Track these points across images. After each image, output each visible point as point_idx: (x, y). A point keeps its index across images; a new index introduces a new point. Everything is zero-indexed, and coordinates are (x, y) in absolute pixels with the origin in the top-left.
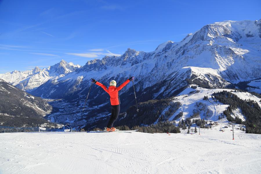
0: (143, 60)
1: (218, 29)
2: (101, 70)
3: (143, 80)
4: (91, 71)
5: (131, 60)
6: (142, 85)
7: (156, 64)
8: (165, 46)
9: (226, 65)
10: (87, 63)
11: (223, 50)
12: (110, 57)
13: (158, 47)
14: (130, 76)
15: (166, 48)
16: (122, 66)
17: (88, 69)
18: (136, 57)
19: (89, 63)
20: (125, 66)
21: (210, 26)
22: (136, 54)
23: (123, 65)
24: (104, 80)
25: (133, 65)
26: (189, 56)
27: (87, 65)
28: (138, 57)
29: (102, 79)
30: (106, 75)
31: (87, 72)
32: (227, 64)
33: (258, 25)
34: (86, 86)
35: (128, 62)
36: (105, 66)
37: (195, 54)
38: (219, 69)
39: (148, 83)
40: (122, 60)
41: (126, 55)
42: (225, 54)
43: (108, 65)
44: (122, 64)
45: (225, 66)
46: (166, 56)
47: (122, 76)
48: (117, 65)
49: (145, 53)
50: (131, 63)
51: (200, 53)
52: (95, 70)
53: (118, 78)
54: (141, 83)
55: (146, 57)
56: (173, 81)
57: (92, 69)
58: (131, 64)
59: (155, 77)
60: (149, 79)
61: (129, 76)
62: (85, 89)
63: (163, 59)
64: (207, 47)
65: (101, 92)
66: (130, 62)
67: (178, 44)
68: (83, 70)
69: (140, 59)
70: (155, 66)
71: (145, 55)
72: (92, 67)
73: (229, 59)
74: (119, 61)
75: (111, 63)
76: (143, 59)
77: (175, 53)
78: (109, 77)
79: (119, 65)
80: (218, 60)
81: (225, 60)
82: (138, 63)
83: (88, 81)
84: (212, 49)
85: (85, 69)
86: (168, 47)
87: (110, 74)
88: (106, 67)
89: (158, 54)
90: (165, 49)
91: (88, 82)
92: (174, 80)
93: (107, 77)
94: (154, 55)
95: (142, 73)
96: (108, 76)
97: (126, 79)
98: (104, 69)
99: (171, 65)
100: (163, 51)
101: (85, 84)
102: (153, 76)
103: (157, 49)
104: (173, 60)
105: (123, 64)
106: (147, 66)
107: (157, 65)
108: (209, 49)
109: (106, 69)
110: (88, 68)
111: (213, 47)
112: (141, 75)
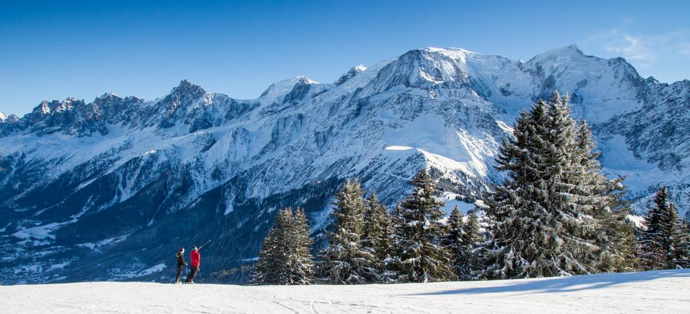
0: (224, 119)
1: (440, 63)
2: (89, 133)
3: (245, 174)
4: (51, 133)
5: (189, 116)
6: (244, 190)
7: (273, 135)
8: (290, 90)
9: (482, 154)
10: (40, 106)
11: (472, 116)
12: (120, 99)
13: (269, 89)
14: (198, 159)
15: (293, 93)
16: (162, 130)
17: (43, 128)
18: (205, 109)
19: (46, 110)
20: (170, 132)
21: (424, 52)
22: (205, 100)
23: (165, 127)
24: (102, 165)
25: (194, 130)
26: (386, 121)
27: (36, 114)
28: (210, 109)
29: (94, 163)
30: (111, 152)
31: (39, 135)
32: (484, 151)
33: (526, 72)
34: (37, 180)
35: (178, 122)
36: (102, 125)
37: (401, 118)
38: (470, 162)
39: (259, 183)
40: (163, 112)
41: (175, 99)
42: (478, 127)
43: (111, 123)
44: (162, 123)
45: (481, 157)
46: (302, 117)
47: (166, 159)
48: (146, 126)
49: (232, 100)
50: (188, 123)
51: (413, 118)
52: (68, 133)
53: (152, 163)
54: (240, 182)
55: (235, 112)
56: (369, 182)
57: (55, 128)
58: (189, 126)
59: (282, 168)
60: (264, 173)
61: (195, 160)
62: (32, 187)
63: (295, 123)
64: (430, 103)
65: (96, 202)
66: (186, 122)
67: (327, 88)
68: (22, 129)
69: (216, 116)
70: (270, 139)
71: (231, 106)
72: (58, 123)
73: (487, 141)
74: (150, 115)
75: (123, 118)
76: (227, 117)
77: (329, 110)
78: (119, 158)
79: (152, 125)
80: (464, 139)
81: (479, 142)
82: (210, 125)
83: (43, 165)
84: (446, 110)
85: (30, 127)
86: (299, 92)
87: (121, 149)
88: (105, 128)
89: (270, 109)
90: (292, 99)
91: (43, 168)
92: (372, 179)
93: (111, 158)
94: (259, 109)
95: (232, 156)
96: (116, 156)
97: (187, 166)
98: (97, 134)
99: (325, 140)
100: (285, 101)
101: (32, 171)
102: (274, 166)
103: (265, 94)
104: (331, 128)
105: (165, 124)
106: (247, 137)
107: (276, 136)
108: (436, 108)
109: (107, 133)
110: (42, 123)
111: (449, 106)
112: (231, 159)
